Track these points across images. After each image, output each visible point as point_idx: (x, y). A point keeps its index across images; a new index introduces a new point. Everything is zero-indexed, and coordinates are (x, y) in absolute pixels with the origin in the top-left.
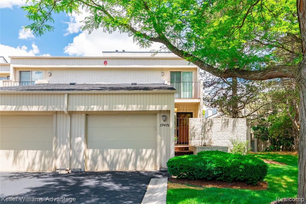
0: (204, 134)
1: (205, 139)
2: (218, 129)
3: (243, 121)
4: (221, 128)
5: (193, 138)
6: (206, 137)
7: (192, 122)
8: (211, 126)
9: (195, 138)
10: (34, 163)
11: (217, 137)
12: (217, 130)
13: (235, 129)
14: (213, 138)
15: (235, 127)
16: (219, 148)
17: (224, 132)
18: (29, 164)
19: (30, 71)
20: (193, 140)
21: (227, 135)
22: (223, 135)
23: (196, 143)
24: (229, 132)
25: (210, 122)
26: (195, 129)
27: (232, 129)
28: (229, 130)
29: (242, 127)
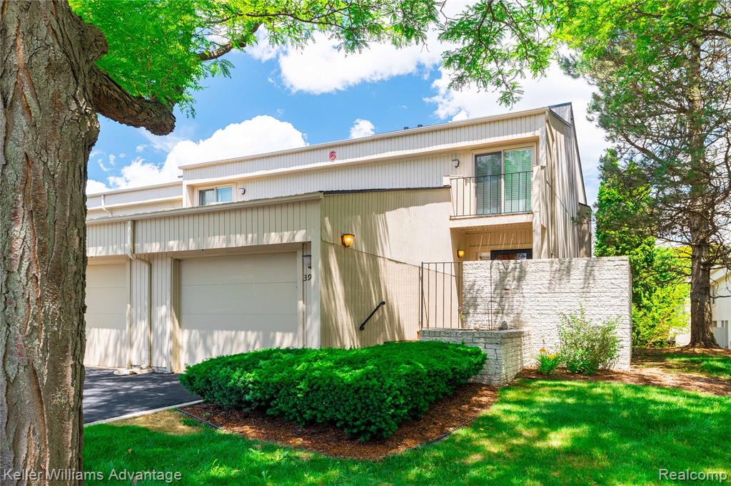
0: (501, 301)
1: (503, 313)
2: (541, 287)
3: (617, 263)
4: (548, 285)
5: (471, 311)
6: (506, 307)
7: (470, 272)
8: (520, 279)
9: (478, 311)
10: (106, 356)
11: (539, 308)
12: (538, 290)
13: (593, 285)
14: (525, 311)
15: (591, 282)
16: (478, 335)
17: (557, 295)
18: (101, 356)
19: (213, 190)
20: (471, 315)
21: (566, 304)
22: (557, 304)
23: (480, 323)
24: (573, 295)
25: (518, 270)
26: (476, 287)
27: (582, 286)
28: (574, 290)
29: (613, 281)
